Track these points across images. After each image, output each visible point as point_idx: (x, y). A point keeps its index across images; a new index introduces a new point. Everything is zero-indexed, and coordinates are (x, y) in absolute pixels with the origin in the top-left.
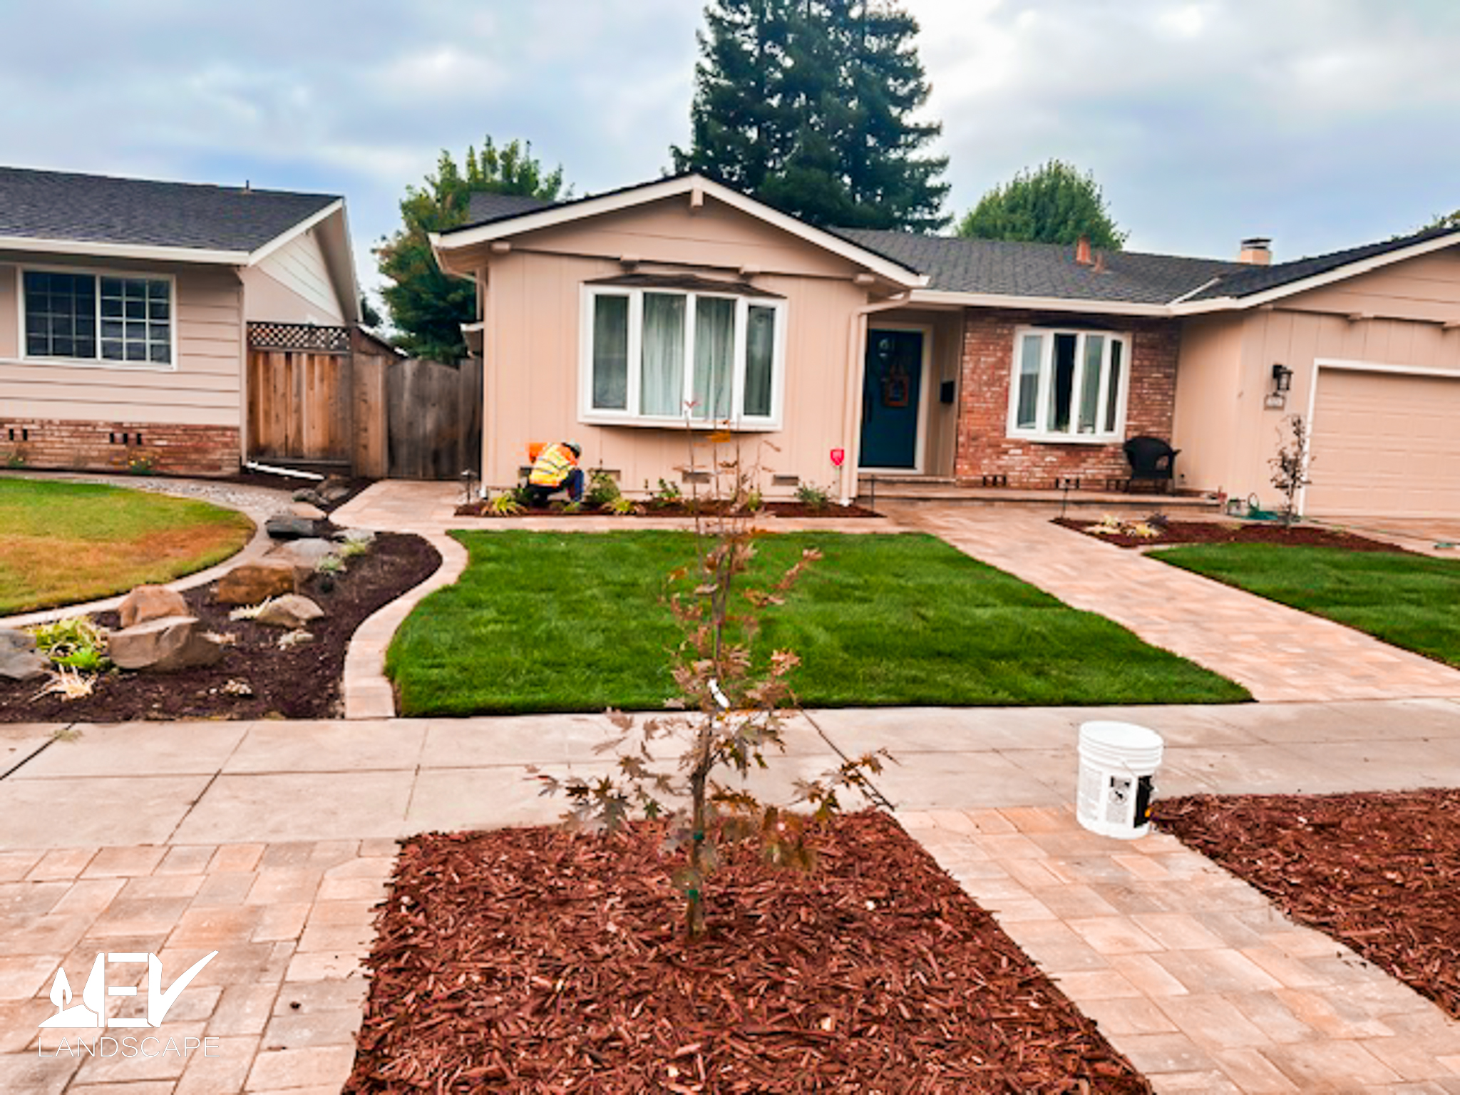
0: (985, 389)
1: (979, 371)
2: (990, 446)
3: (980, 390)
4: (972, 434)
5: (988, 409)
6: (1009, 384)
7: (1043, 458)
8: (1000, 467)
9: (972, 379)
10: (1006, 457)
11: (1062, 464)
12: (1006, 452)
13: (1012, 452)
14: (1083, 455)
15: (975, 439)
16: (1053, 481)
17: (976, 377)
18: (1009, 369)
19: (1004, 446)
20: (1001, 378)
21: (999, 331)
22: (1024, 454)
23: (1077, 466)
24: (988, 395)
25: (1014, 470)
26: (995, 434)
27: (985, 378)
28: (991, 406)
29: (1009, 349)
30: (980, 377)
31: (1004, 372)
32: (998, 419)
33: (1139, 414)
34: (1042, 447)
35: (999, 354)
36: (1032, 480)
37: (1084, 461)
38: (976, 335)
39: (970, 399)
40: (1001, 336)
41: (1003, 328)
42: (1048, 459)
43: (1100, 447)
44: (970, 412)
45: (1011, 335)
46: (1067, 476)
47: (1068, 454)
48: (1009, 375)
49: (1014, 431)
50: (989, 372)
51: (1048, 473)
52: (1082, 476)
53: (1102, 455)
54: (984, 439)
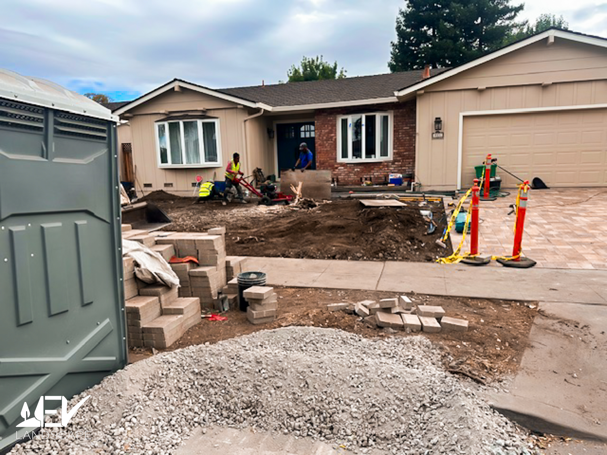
0: (325, 142)
1: (322, 135)
2: (330, 166)
3: (323, 143)
4: (322, 162)
5: (327, 151)
6: (336, 139)
7: (354, 169)
8: (335, 174)
9: (319, 139)
10: (337, 170)
11: (362, 171)
12: (337, 168)
13: (339, 168)
14: (372, 167)
15: (323, 164)
16: (359, 179)
17: (321, 138)
18: (335, 134)
19: (336, 166)
20: (332, 137)
21: (329, 118)
22: (345, 168)
23: (370, 172)
24: (327, 145)
25: (341, 175)
26: (332, 161)
27: (325, 138)
28: (329, 149)
29: (334, 126)
30: (323, 138)
31: (333, 135)
32: (332, 155)
33: (398, 147)
34: (353, 165)
35: (330, 128)
36: (349, 179)
37: (373, 169)
38: (320, 121)
39: (319, 147)
40: (331, 120)
41: (330, 117)
42: (356, 170)
43: (380, 163)
44: (320, 153)
45: (335, 120)
46: (365, 176)
47: (365, 167)
48: (336, 136)
49: (340, 159)
50: (326, 135)
51: (357, 175)
52: (372, 176)
53: (381, 167)
54: (327, 164)
